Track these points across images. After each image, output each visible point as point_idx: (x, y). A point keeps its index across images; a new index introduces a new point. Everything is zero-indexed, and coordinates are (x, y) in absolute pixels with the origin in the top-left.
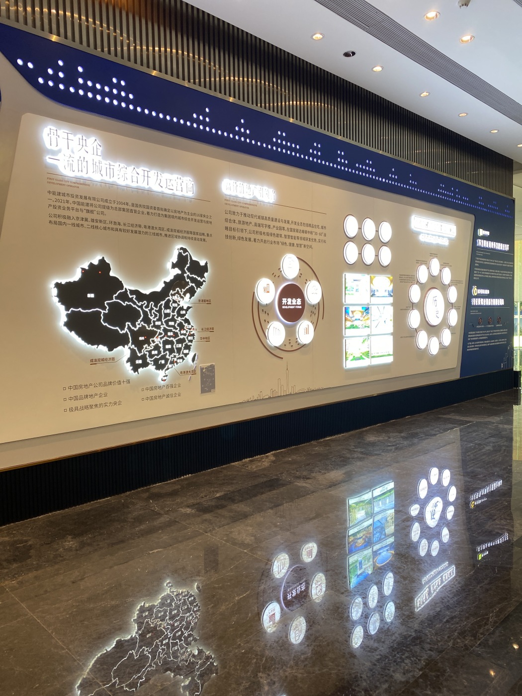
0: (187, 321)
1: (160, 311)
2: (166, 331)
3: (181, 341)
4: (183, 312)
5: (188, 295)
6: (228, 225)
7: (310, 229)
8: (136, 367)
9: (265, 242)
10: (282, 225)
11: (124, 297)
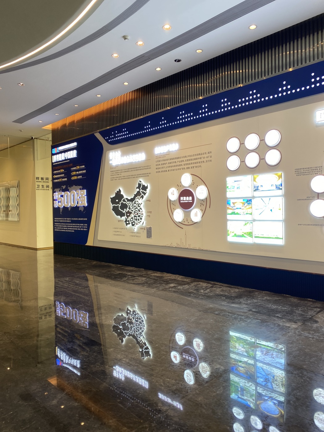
0: (141, 209)
3: (139, 216)
4: (139, 205)
6: (157, 167)
7: (199, 156)
8: (127, 224)
9: (173, 170)
10: (182, 159)
11: (124, 201)
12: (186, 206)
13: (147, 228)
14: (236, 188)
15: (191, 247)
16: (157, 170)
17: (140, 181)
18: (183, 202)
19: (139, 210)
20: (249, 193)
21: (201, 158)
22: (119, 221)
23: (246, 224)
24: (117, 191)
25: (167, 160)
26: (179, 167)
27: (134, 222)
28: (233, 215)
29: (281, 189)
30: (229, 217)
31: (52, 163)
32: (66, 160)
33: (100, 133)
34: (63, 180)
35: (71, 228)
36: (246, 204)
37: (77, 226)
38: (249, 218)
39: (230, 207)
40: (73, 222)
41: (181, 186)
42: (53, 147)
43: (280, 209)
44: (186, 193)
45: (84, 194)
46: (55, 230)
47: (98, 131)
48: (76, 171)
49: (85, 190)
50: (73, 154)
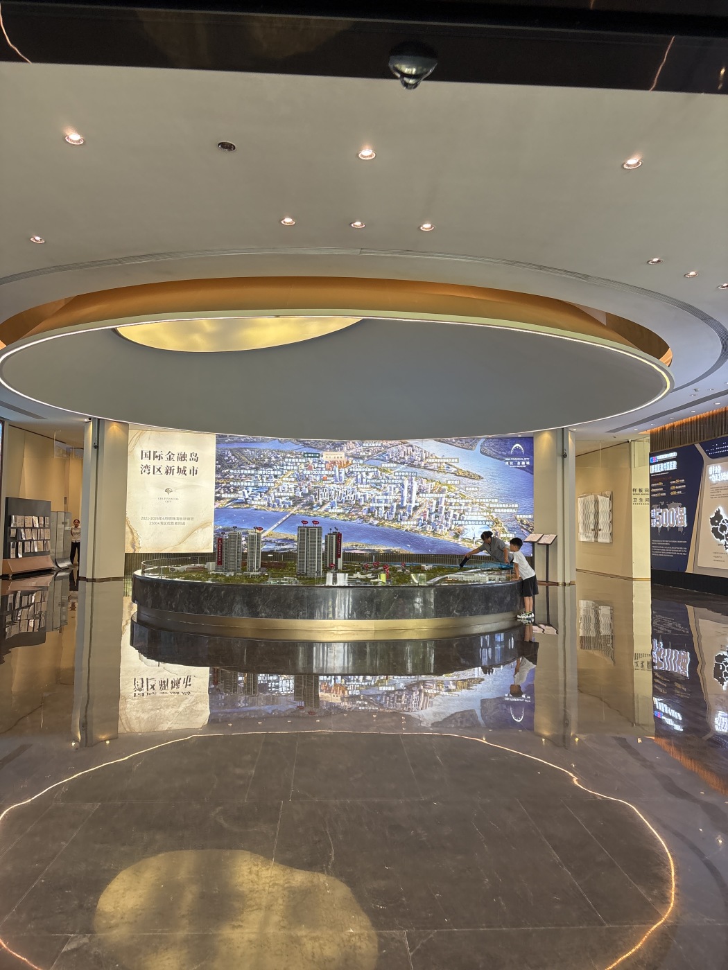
11: (723, 522)
22: (719, 545)
31: (650, 474)
32: (664, 472)
33: (701, 444)
34: (662, 494)
35: (672, 552)
37: (676, 549)
40: (672, 545)
42: (651, 455)
46: (653, 554)
47: (700, 441)
48: (676, 485)
49: (685, 508)
50: (672, 466)
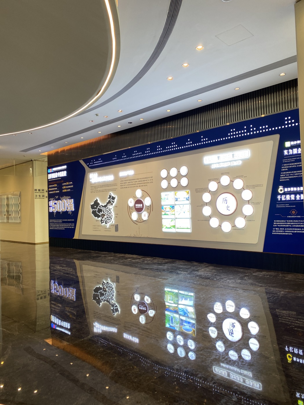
0: (111, 212)
1: (106, 210)
2: (107, 214)
3: (110, 217)
4: (110, 210)
5: (111, 205)
6: (121, 185)
7: (146, 179)
8: (102, 223)
9: (131, 187)
10: (136, 180)
11: (100, 207)
12: (139, 210)
13: (115, 225)
14: (166, 199)
15: (143, 236)
16: (121, 187)
17: (111, 194)
18: (137, 207)
19: (110, 213)
20: (172, 202)
21: (147, 180)
22: (97, 221)
23: (172, 221)
24: (95, 200)
25: (127, 180)
26: (135, 185)
27: (107, 221)
28: (165, 216)
29: (189, 200)
30: (163, 217)
31: (48, 180)
32: (58, 178)
33: (83, 160)
34: (56, 192)
35: (62, 227)
36: (172, 209)
37: (67, 225)
38: (173, 217)
39: (163, 211)
40: (64, 222)
41: (136, 197)
42: (49, 168)
43: (188, 212)
44: (139, 202)
45: (71, 202)
46: (50, 229)
47: (83, 159)
48: (66, 186)
49: (73, 199)
50: (64, 174)
